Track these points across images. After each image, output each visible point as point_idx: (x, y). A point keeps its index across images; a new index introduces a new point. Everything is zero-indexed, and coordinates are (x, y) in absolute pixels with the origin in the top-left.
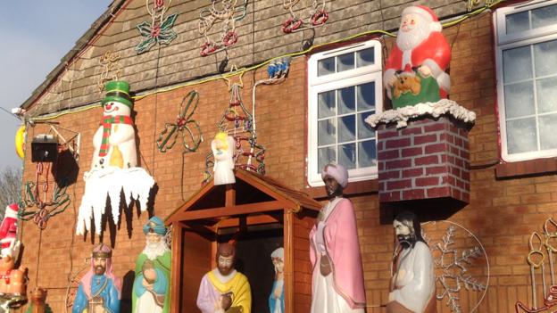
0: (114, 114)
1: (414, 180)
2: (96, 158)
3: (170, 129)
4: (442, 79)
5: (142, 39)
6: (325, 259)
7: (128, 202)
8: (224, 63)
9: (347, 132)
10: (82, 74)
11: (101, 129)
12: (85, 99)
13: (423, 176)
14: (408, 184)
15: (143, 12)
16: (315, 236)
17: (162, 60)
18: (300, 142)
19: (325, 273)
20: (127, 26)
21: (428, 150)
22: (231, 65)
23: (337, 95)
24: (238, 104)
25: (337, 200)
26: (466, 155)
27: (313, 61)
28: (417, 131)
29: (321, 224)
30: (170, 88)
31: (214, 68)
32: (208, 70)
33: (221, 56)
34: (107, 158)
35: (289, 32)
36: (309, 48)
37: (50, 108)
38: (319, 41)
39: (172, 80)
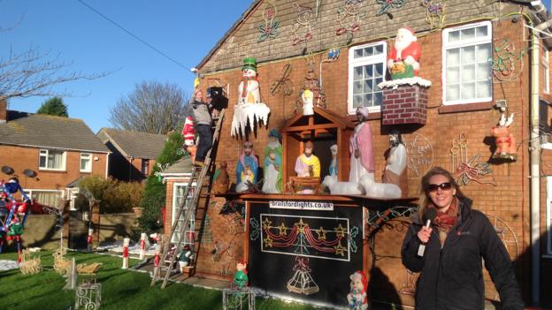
0: (249, 75)
1: (400, 114)
2: (241, 98)
3: (277, 83)
4: (416, 66)
5: (261, 34)
6: (357, 151)
7: (258, 120)
8: (305, 50)
9: (368, 88)
10: (228, 52)
11: (242, 83)
12: (230, 65)
13: (404, 113)
14: (397, 116)
15: (261, 18)
16: (352, 140)
17: (272, 46)
18: (344, 93)
19: (357, 157)
20: (252, 26)
21: (407, 100)
22: (308, 51)
23: (364, 70)
24: (312, 72)
25: (363, 124)
26: (426, 102)
27: (352, 50)
28: (402, 91)
29: (355, 135)
30: (276, 61)
31: (300, 52)
32: (297, 52)
33: (304, 45)
34: (246, 99)
35: (339, 35)
36: (350, 44)
37: (211, 69)
38: (355, 40)
39: (278, 57)
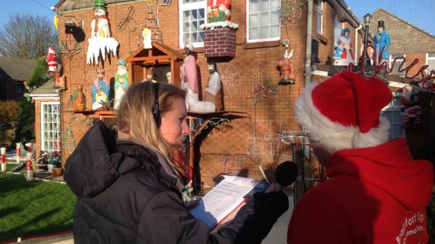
0: (99, 14)
1: (216, 49)
2: (93, 33)
3: (123, 21)
4: (227, 12)
6: (185, 77)
7: (108, 51)
9: (195, 28)
11: (94, 21)
12: (84, 5)
13: (219, 48)
14: (214, 51)
16: (182, 68)
18: (176, 31)
19: (185, 82)
21: (221, 39)
23: (191, 13)
24: (151, 13)
25: (190, 56)
26: (235, 40)
28: (218, 31)
29: (184, 65)
30: (122, 3)
34: (98, 33)
37: (68, 8)
